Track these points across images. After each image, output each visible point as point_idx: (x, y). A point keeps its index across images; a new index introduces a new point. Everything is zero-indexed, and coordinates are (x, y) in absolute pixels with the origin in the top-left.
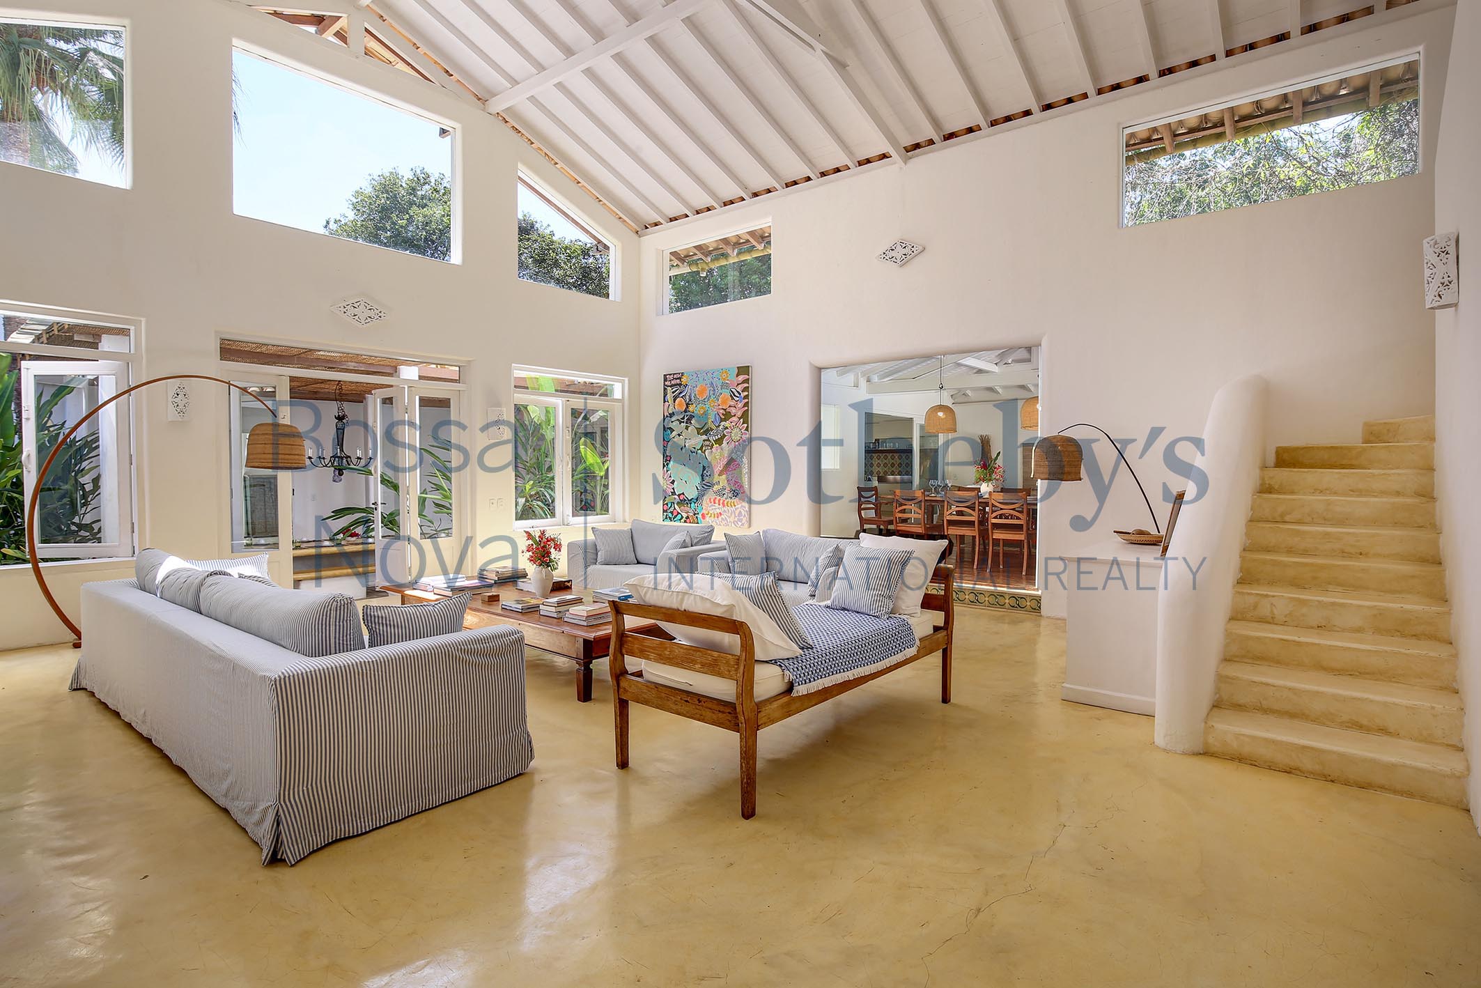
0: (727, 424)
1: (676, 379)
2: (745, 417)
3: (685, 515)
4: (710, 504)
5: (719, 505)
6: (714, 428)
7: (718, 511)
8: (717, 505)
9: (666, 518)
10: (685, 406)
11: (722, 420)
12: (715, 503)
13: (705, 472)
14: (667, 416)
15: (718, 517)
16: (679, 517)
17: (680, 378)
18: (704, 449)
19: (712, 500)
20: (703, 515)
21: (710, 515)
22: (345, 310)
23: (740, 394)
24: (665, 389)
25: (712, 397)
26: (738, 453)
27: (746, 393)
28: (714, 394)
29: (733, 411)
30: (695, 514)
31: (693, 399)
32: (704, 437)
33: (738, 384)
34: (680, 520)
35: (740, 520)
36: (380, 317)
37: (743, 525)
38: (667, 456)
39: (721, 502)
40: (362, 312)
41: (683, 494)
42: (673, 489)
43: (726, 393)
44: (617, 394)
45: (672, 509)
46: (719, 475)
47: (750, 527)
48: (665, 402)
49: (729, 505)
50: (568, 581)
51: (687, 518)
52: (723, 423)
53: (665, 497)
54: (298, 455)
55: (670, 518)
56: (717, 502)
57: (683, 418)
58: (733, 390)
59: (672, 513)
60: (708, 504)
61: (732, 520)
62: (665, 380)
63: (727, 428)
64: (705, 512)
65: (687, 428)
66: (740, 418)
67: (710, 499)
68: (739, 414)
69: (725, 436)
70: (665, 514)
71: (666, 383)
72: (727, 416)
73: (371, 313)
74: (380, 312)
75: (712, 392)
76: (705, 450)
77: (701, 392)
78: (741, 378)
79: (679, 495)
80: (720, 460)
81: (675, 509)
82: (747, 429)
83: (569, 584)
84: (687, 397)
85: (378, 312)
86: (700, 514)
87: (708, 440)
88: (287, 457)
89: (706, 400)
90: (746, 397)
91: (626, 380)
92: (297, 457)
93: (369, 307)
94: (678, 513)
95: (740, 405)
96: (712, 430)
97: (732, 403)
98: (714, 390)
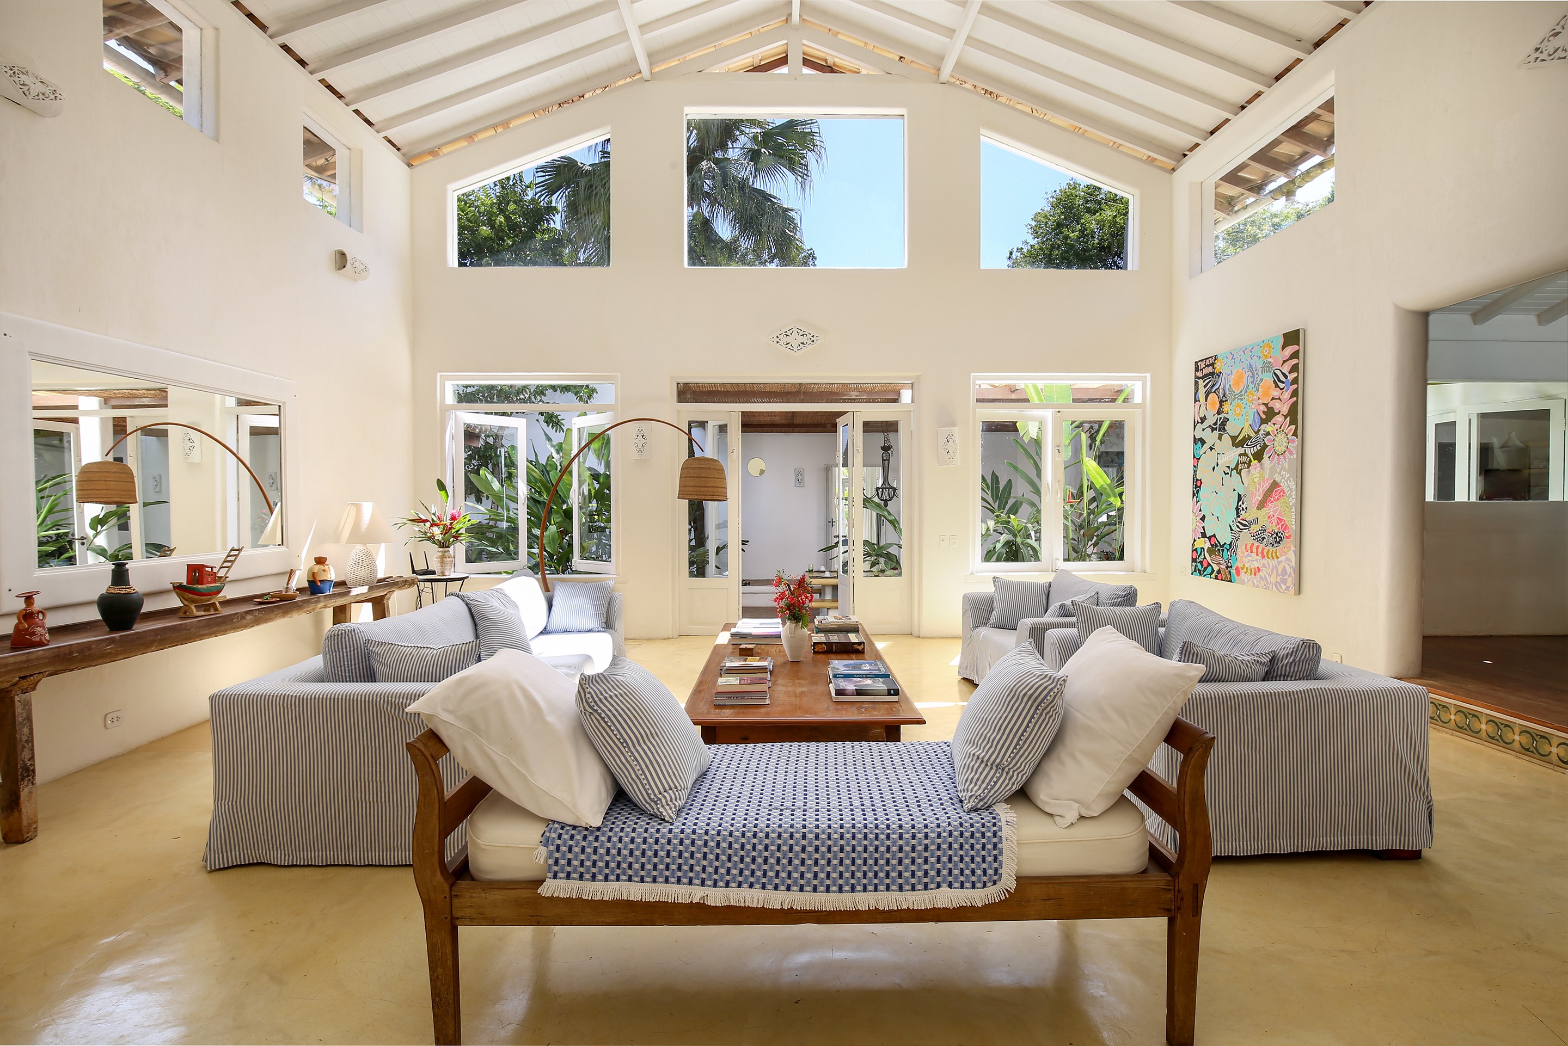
0: (1268, 427)
1: (1208, 366)
2: (1293, 414)
3: (1216, 568)
4: (1246, 553)
5: (1257, 555)
6: (1253, 435)
7: (1256, 565)
8: (1254, 555)
9: (1195, 571)
10: (1218, 405)
11: (1264, 421)
12: (1252, 552)
13: (1240, 503)
14: (1198, 423)
15: (1255, 574)
16: (1209, 570)
17: (1212, 365)
18: (1240, 468)
19: (1249, 546)
20: (1237, 569)
21: (1245, 570)
22: (778, 340)
23: (1286, 377)
24: (1196, 383)
25: (1251, 386)
26: (1282, 473)
27: (1295, 375)
28: (1252, 383)
29: (1277, 406)
30: (1228, 567)
31: (1227, 392)
32: (1241, 450)
33: (1284, 362)
34: (1210, 574)
35: (1284, 581)
36: (813, 341)
37: (1287, 588)
38: (1197, 480)
39: (1260, 550)
40: (795, 339)
41: (1214, 535)
42: (1203, 527)
43: (1269, 378)
44: (1138, 399)
45: (1201, 559)
46: (1258, 508)
47: (1299, 594)
48: (1195, 401)
49: (1270, 555)
50: (859, 644)
51: (1219, 572)
52: (1263, 427)
53: (1195, 541)
54: (713, 487)
55: (1200, 571)
56: (1254, 550)
57: (1215, 424)
58: (1278, 373)
59: (1201, 563)
60: (1243, 553)
61: (1273, 580)
62: (1197, 369)
63: (1268, 434)
64: (1240, 565)
65: (1220, 438)
66: (1285, 417)
67: (1246, 545)
68: (1285, 410)
69: (1265, 446)
70: (1194, 564)
71: (1197, 374)
72: (1270, 414)
73: (804, 339)
74: (813, 336)
75: (1250, 380)
76: (1241, 470)
77: (1237, 382)
78: (1290, 350)
79: (1210, 538)
80: (1259, 484)
81: (1205, 558)
82: (1295, 434)
83: (860, 648)
84: (1221, 391)
85: (809, 336)
86: (1234, 568)
87: (1245, 454)
88: (702, 489)
89: (1243, 393)
90: (1295, 381)
91: (1148, 375)
92: (711, 489)
93: (801, 333)
94: (1209, 565)
95: (1287, 395)
96: (1250, 437)
97: (1276, 393)
98: (1253, 375)
